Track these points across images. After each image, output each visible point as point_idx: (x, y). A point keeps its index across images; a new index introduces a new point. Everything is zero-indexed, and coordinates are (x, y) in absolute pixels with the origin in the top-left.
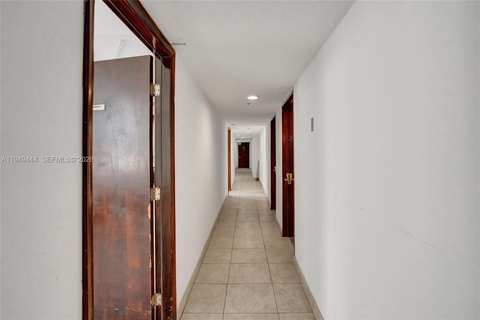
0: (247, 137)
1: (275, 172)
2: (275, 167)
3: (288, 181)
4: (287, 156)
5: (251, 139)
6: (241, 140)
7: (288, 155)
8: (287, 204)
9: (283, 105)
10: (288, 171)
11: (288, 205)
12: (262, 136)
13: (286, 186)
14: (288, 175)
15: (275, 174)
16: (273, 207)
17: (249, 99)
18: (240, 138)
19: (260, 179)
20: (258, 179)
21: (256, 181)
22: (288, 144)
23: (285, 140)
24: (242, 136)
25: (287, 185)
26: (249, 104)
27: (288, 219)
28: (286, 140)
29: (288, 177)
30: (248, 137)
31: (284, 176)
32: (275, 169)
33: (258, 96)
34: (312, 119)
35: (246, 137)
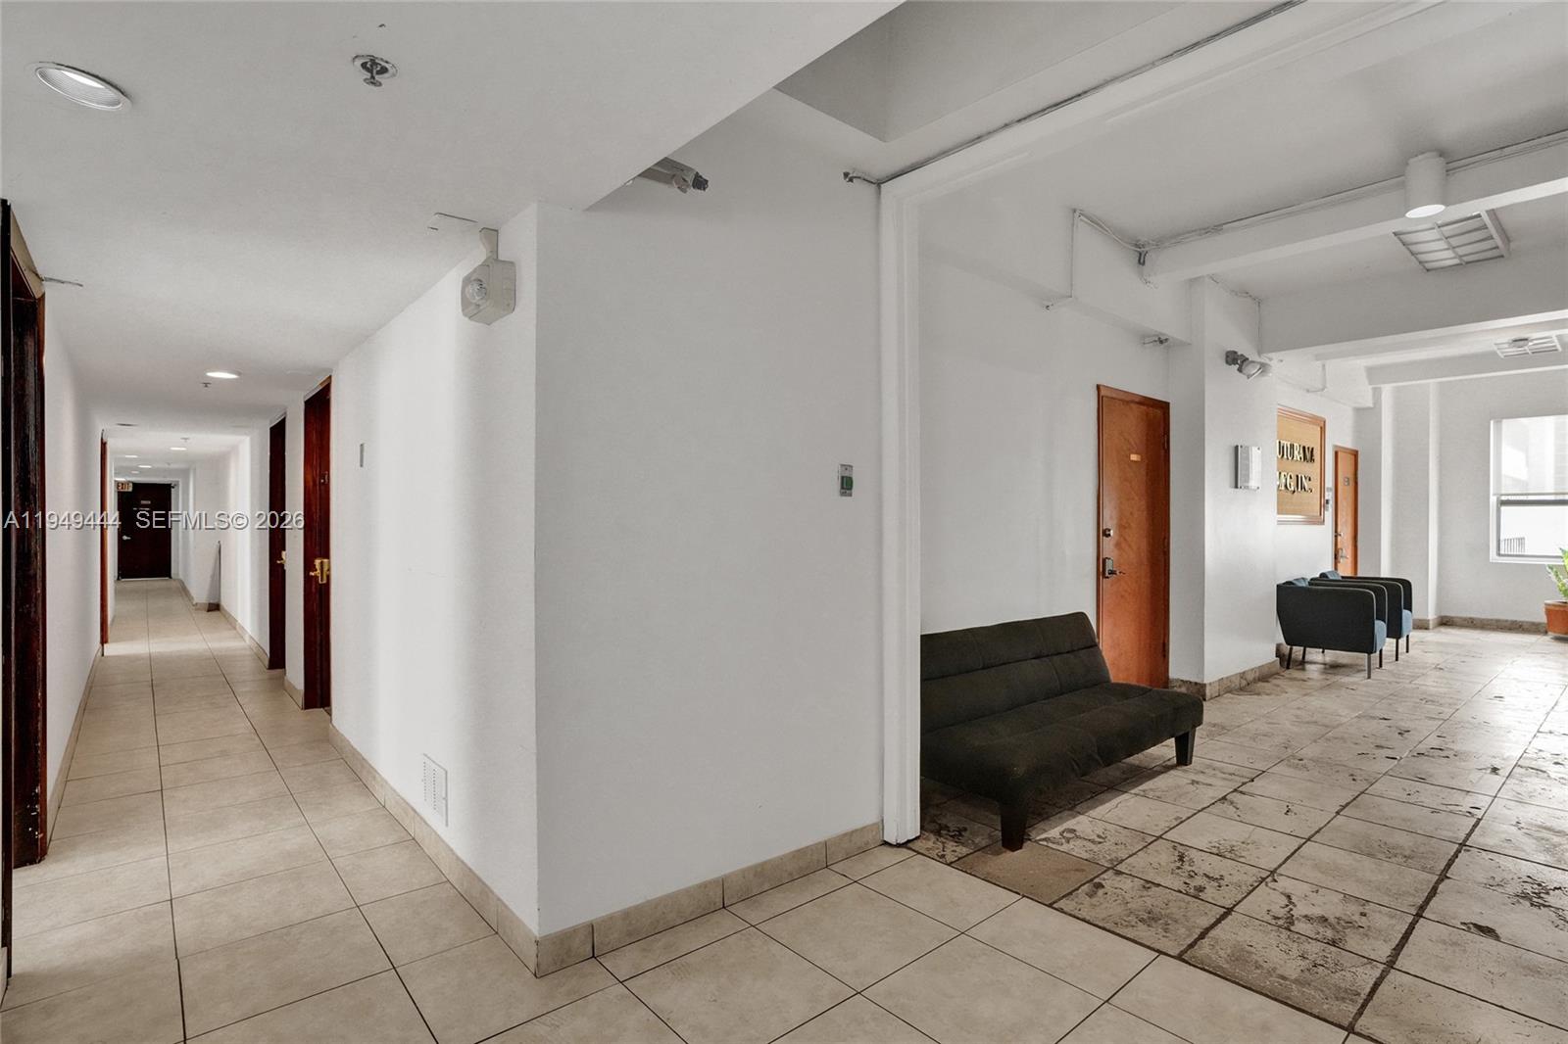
0: (169, 464)
1: (282, 566)
2: (284, 553)
3: (319, 575)
4: (316, 517)
5: (185, 473)
6: (135, 475)
7: (320, 517)
8: (316, 631)
9: (308, 397)
10: (318, 553)
11: (318, 632)
12: (232, 465)
13: (313, 590)
14: (317, 562)
15: (284, 571)
16: (277, 658)
17: (209, 377)
18: (137, 469)
19: (224, 603)
20: (214, 607)
21: (209, 611)
22: (320, 489)
23: (310, 478)
24: (146, 462)
25: (316, 588)
26: (206, 385)
27: (318, 664)
28: (314, 482)
29: (318, 567)
30: (173, 466)
31: (309, 566)
32: (284, 557)
33: (239, 374)
34: (362, 445)
35: (167, 466)
